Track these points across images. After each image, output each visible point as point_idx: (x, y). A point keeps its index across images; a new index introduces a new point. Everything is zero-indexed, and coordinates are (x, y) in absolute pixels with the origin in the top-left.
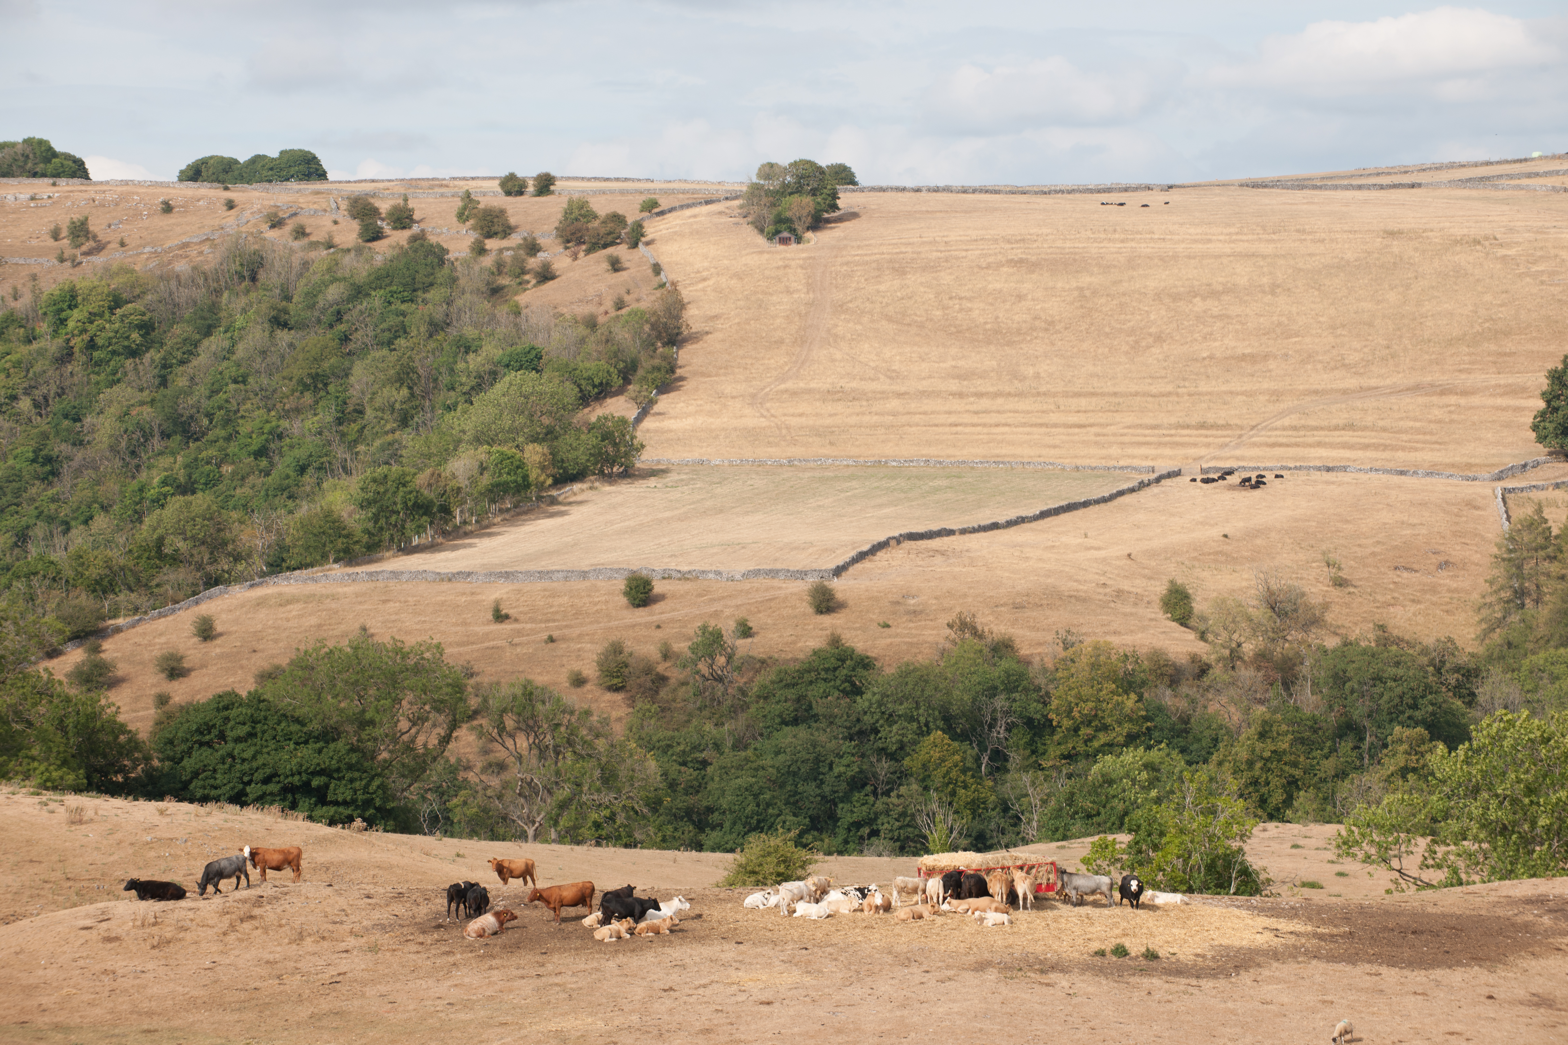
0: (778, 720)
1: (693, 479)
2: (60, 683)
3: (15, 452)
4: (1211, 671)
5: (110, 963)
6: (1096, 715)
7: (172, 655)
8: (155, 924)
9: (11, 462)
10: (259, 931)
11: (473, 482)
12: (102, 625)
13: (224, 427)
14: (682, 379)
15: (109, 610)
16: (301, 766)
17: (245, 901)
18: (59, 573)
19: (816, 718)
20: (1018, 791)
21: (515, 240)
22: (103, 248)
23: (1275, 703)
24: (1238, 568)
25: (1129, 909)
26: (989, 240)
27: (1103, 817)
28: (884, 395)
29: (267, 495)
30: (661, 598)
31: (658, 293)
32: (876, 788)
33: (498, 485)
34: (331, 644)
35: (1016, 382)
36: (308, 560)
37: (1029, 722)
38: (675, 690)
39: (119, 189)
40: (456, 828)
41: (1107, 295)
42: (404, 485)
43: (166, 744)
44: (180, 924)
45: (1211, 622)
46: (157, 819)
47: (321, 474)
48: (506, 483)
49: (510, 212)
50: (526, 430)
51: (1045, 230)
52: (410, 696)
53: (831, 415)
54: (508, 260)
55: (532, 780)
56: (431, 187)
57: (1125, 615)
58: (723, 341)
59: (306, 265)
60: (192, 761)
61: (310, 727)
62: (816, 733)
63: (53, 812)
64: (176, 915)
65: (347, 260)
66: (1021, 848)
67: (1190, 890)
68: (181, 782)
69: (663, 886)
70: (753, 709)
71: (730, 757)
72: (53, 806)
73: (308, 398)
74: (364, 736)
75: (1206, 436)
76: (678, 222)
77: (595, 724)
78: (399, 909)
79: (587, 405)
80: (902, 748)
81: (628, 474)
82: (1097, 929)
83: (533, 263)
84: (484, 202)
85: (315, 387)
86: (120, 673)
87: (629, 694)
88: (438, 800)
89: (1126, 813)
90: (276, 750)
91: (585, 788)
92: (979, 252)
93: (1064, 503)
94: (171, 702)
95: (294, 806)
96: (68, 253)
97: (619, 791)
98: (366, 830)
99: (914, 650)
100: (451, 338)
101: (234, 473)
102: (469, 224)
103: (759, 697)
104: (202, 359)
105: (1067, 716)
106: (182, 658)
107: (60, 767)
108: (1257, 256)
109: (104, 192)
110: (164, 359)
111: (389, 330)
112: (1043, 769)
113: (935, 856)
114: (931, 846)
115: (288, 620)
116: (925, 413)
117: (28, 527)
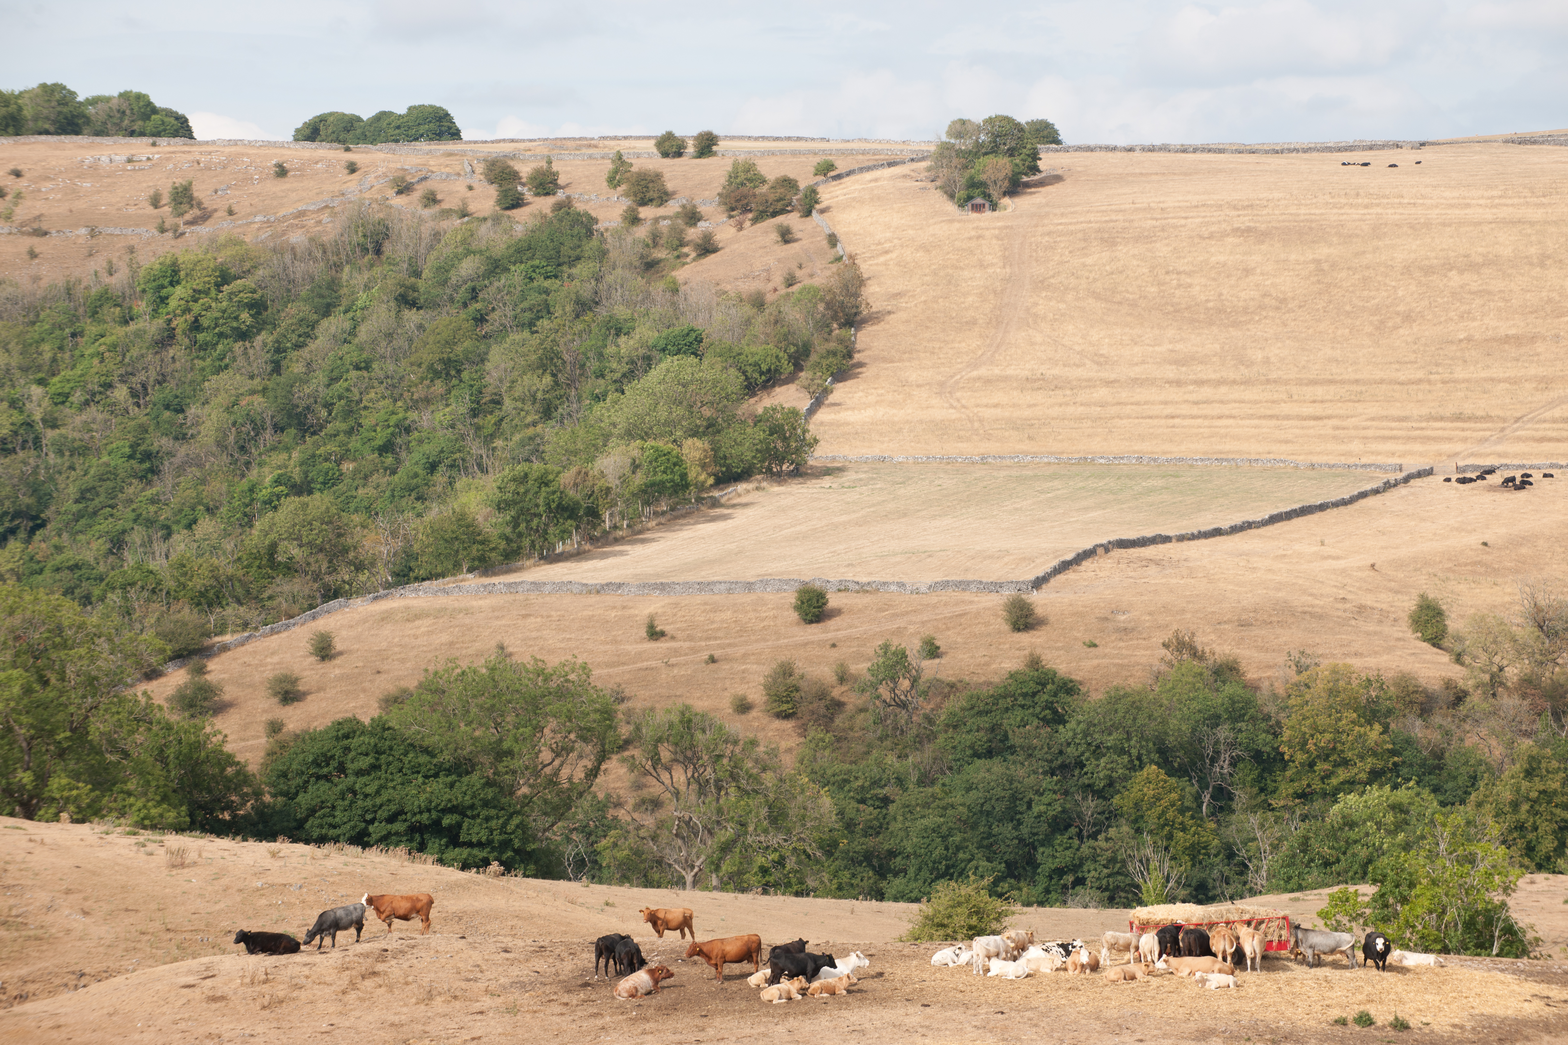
0: (969, 752)
1: (873, 479)
2: (160, 708)
3: (109, 447)
4: (1468, 699)
5: (214, 1026)
6: (1334, 748)
7: (286, 676)
8: (265, 982)
9: (105, 459)
10: (383, 989)
11: (624, 480)
12: (207, 642)
13: (344, 420)
14: (861, 365)
15: (215, 625)
16: (431, 802)
17: (367, 955)
18: (159, 583)
19: (1012, 749)
20: (1245, 835)
21: (673, 207)
22: (209, 217)
23: (1543, 736)
24: (1500, 580)
25: (1375, 971)
26: (1211, 206)
27: (1343, 864)
28: (1090, 384)
29: (393, 496)
30: (836, 613)
31: (834, 268)
32: (1081, 830)
33: (653, 484)
34: (464, 665)
35: (1242, 368)
36: (439, 570)
37: (1257, 756)
38: (852, 717)
39: (227, 150)
40: (605, 873)
41: (1349, 269)
42: (547, 485)
43: (279, 777)
44: (294, 982)
45: (1467, 643)
46: (268, 862)
47: (454, 473)
48: (662, 483)
49: (667, 176)
50: (684, 423)
51: (1276, 195)
52: (553, 723)
53: (1030, 406)
54: (665, 231)
55: (691, 819)
56: (578, 148)
57: (1368, 634)
58: (908, 321)
59: (437, 236)
60: (308, 796)
61: (440, 759)
62: (1012, 767)
63: (151, 854)
64: (289, 971)
65: (484, 230)
66: (1249, 900)
67: (1445, 950)
68: (296, 820)
69: (840, 940)
70: (941, 740)
71: (915, 794)
72: (151, 847)
73: (439, 387)
74: (501, 768)
75: (1463, 430)
76: (857, 186)
77: (762, 755)
78: (540, 964)
79: (753, 394)
80: (1111, 784)
81: (799, 473)
82: (1337, 994)
83: (693, 233)
84: (638, 165)
85: (448, 374)
86: (227, 697)
87: (800, 722)
88: (584, 841)
89: (1370, 861)
90: (403, 784)
91: (751, 828)
92: (1200, 220)
93: (1296, 506)
94: (285, 730)
95: (422, 848)
96: (170, 222)
97: (789, 832)
98: (503, 874)
99: (1125, 673)
100: (600, 318)
101: (356, 471)
102: (620, 189)
103: (948, 725)
104: (321, 342)
105: (1301, 749)
106: (297, 680)
107: (159, 803)
108: (1524, 223)
109: (210, 153)
110: (277, 341)
111: (531, 309)
112: (1273, 810)
113: (1150, 908)
114: (1145, 897)
115: (416, 637)
116: (1137, 404)
117: (124, 532)
